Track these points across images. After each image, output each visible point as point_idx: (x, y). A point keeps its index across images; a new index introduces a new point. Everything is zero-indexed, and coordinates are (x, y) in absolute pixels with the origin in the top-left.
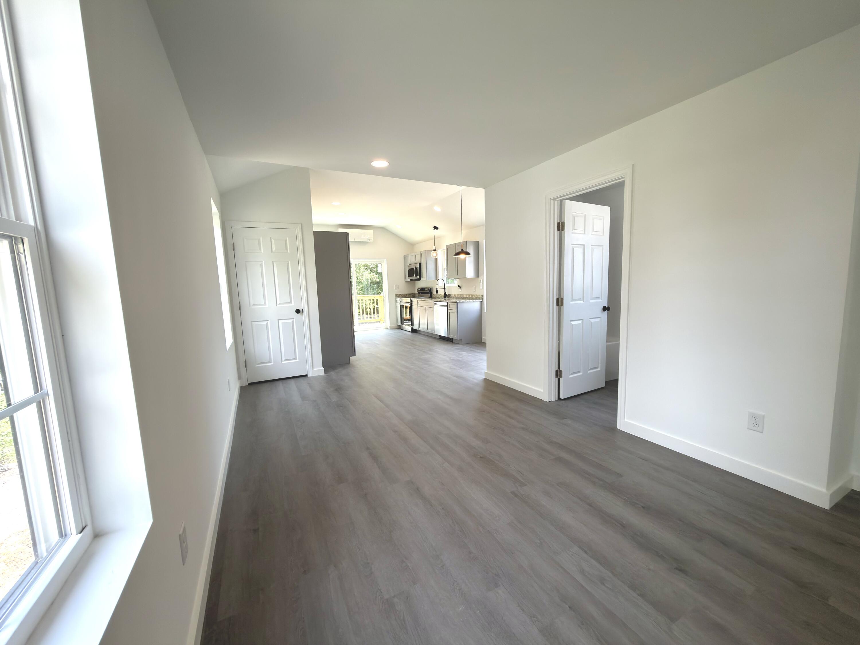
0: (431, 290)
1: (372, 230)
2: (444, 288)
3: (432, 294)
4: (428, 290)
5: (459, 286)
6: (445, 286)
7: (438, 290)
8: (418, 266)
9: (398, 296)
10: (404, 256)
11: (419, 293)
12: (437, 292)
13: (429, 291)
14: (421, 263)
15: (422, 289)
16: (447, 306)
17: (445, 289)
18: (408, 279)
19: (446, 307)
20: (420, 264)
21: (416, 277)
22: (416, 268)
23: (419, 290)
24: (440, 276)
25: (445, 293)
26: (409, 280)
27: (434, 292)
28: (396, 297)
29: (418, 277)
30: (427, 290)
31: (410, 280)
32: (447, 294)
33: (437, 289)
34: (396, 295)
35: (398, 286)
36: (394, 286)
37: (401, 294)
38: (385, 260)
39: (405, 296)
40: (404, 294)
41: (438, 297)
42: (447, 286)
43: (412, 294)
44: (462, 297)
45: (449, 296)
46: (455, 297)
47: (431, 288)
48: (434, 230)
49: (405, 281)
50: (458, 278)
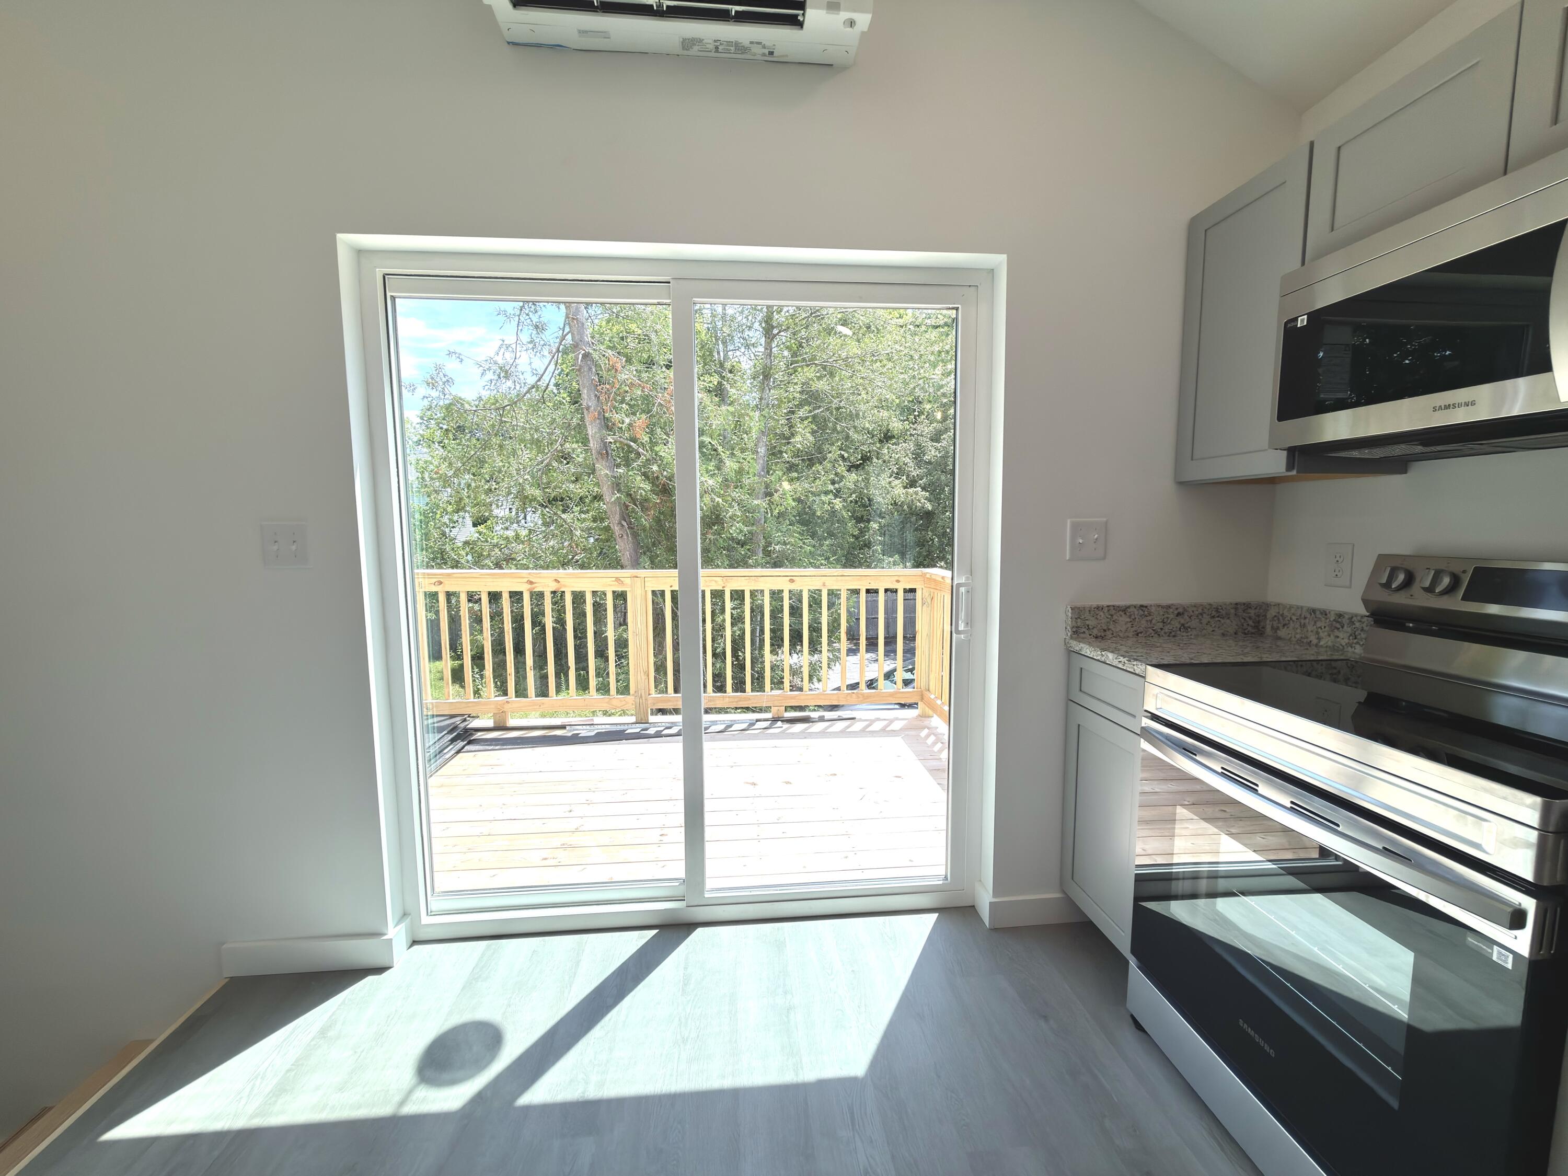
9: (1091, 624)
18: (1269, 445)
28: (1077, 632)
34: (1078, 613)
35: (1106, 523)
36: (1069, 521)
37: (1124, 610)
38: (991, 272)
39: (1166, 629)
40: (1161, 611)
43: (1241, 608)
49: (1183, 484)
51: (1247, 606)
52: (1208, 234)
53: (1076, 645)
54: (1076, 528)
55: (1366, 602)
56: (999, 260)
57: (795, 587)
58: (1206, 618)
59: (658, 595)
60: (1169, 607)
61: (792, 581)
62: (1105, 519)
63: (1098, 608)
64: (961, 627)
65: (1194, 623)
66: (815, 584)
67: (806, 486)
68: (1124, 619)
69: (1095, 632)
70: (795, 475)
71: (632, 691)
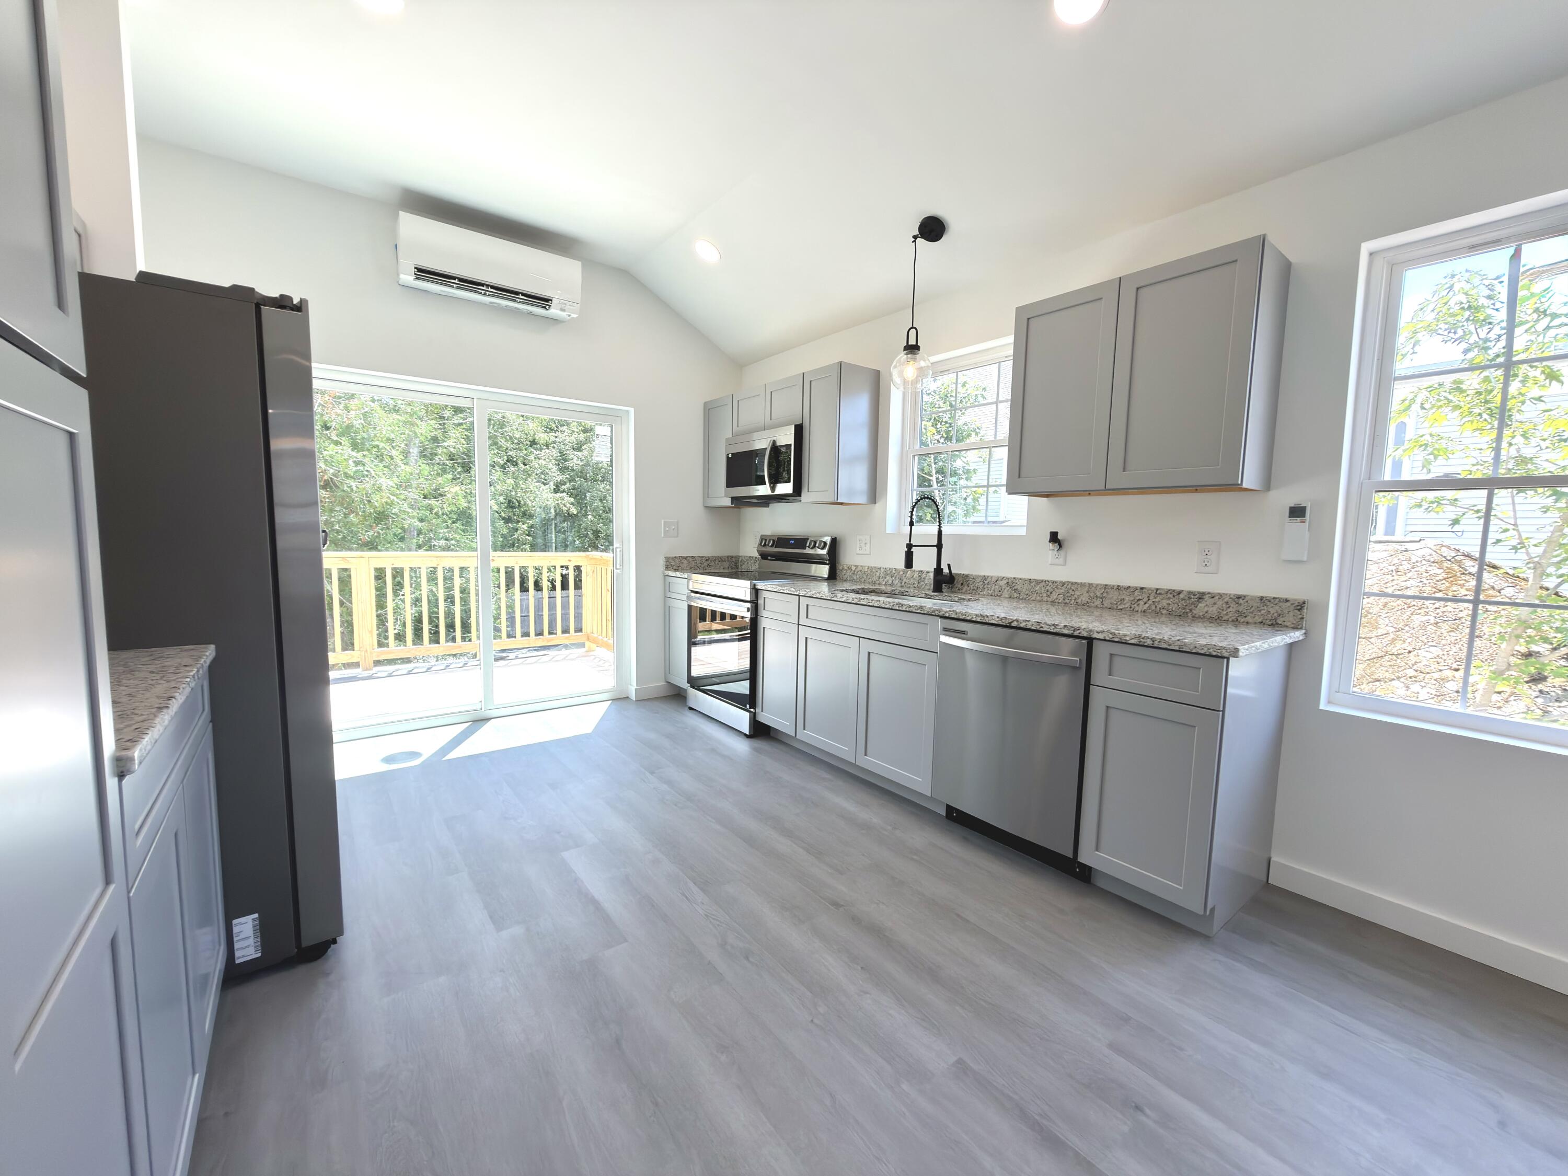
0: (834, 547)
2: (935, 543)
3: (839, 567)
4: (823, 548)
5: (1054, 537)
6: (940, 532)
7: (913, 549)
8: (787, 440)
9: (673, 564)
10: (706, 403)
11: (764, 556)
13: (821, 552)
14: (808, 423)
15: (783, 541)
17: (939, 546)
18: (726, 496)
20: (800, 430)
21: (773, 489)
22: (775, 448)
23: (763, 546)
24: (892, 486)
25: (938, 570)
26: (727, 502)
28: (667, 568)
29: (784, 488)
31: (734, 500)
32: (951, 570)
33: (910, 546)
34: (668, 559)
35: (678, 523)
36: (663, 522)
37: (686, 558)
38: (627, 412)
39: (702, 566)
40: (700, 559)
41: (878, 582)
42: (948, 535)
43: (730, 558)
44: (1085, 598)
45: (962, 584)
46: (1016, 595)
47: (836, 538)
48: (914, 241)
49: (706, 507)
50: (1047, 495)
51: (732, 557)
52: (710, 411)
53: (667, 572)
54: (665, 524)
55: (758, 550)
56: (630, 410)
58: (717, 562)
60: (702, 557)
62: (676, 520)
63: (675, 557)
64: (618, 567)
65: (713, 564)
68: (685, 562)
69: (675, 567)
71: (357, 648)
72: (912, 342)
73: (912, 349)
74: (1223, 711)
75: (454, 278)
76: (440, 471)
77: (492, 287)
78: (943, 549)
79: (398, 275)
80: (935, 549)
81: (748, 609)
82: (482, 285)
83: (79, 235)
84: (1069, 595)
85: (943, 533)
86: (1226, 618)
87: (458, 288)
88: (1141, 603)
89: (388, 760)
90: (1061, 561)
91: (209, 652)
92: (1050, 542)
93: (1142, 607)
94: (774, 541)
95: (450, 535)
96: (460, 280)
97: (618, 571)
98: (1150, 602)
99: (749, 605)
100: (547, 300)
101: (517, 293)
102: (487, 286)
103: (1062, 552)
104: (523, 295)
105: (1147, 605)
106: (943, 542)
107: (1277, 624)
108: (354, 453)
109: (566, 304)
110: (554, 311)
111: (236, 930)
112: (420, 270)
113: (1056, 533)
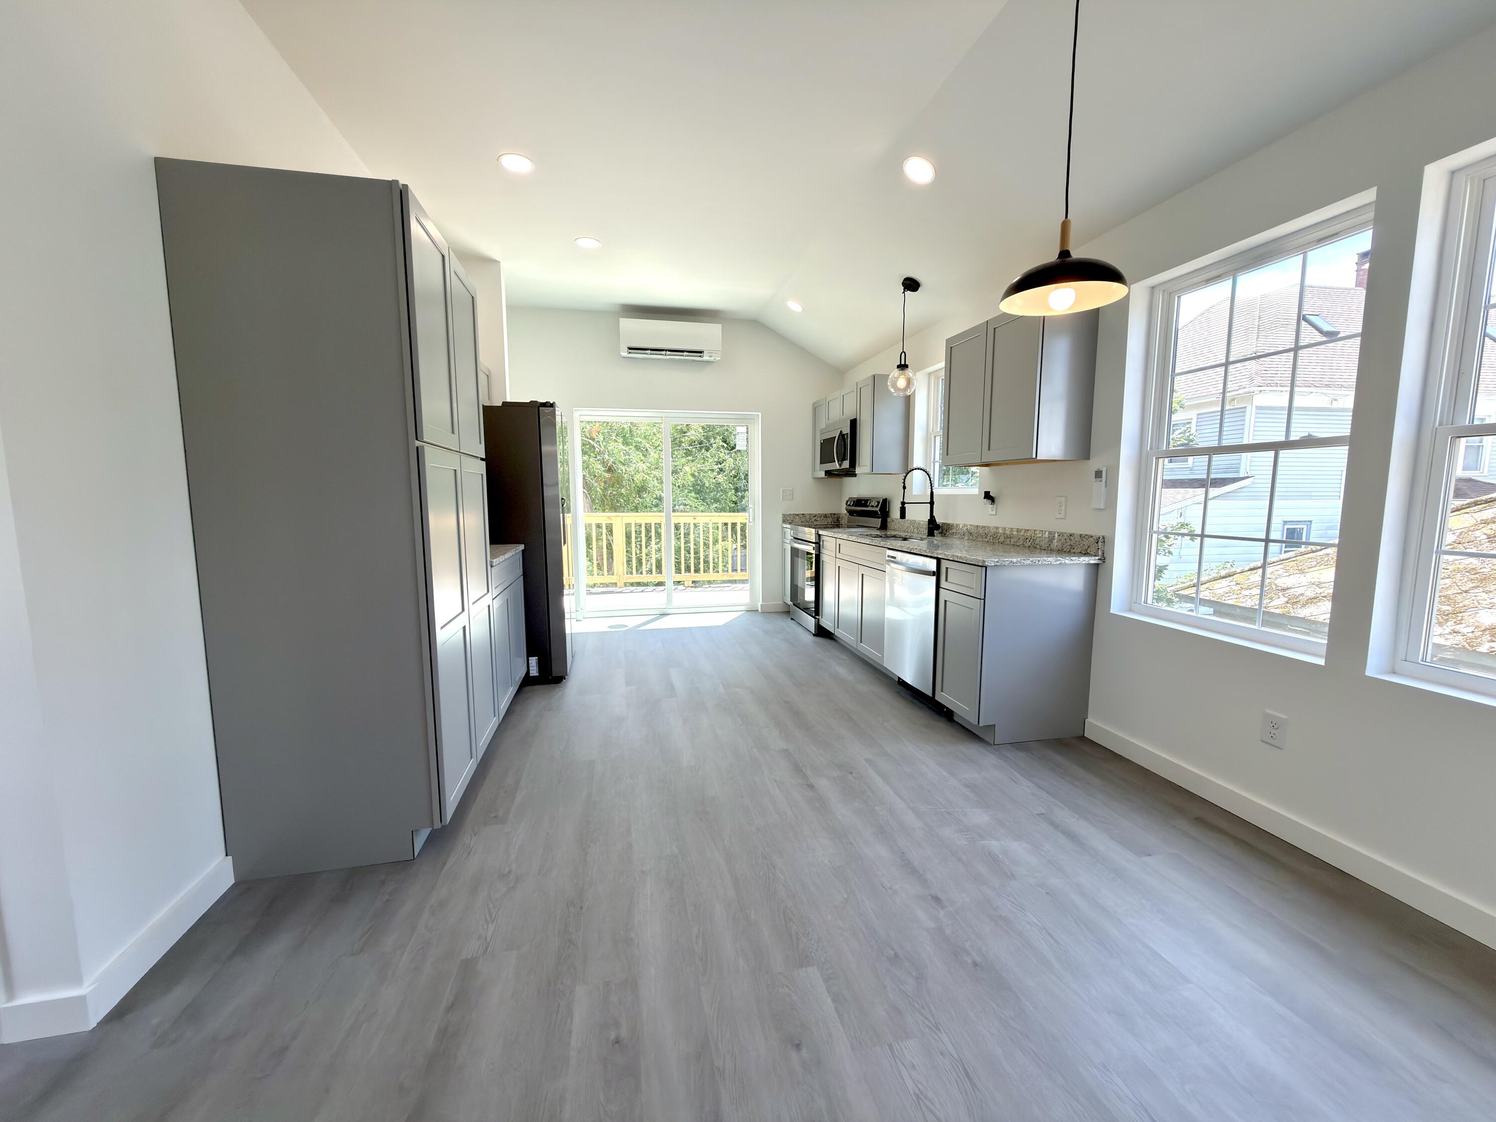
0: (885, 504)
1: (720, 325)
2: (929, 501)
3: (889, 520)
4: (877, 506)
5: (987, 496)
6: (932, 493)
7: (906, 505)
8: (847, 430)
9: (789, 519)
10: (814, 404)
11: (851, 513)
12: (903, 515)
13: (877, 509)
14: (858, 419)
15: (860, 502)
16: (937, 574)
17: (932, 503)
18: (821, 470)
19: (934, 578)
20: (854, 423)
21: (840, 465)
22: (842, 435)
23: (849, 505)
24: (918, 460)
25: (932, 520)
26: (822, 474)
27: (895, 513)
28: (784, 522)
29: (846, 464)
30: (872, 506)
31: (828, 473)
32: (939, 520)
33: (903, 503)
34: (784, 516)
35: (792, 490)
36: (781, 489)
37: (798, 515)
38: (758, 415)
39: (811, 521)
40: (809, 515)
41: (906, 531)
42: (939, 495)
43: (833, 515)
44: (1002, 539)
45: (946, 531)
46: (971, 538)
47: (886, 499)
48: (904, 292)
49: (814, 478)
50: (987, 465)
51: (835, 514)
52: (815, 408)
53: (785, 526)
54: (783, 491)
55: (846, 509)
56: (760, 414)
57: (695, 521)
58: (822, 518)
59: (628, 525)
60: (811, 514)
61: (695, 519)
62: (791, 488)
63: (790, 515)
64: (751, 521)
65: (819, 519)
66: (706, 520)
67: (699, 466)
68: (797, 518)
69: (789, 522)
70: (690, 458)
71: (615, 574)
72: (903, 363)
73: (903, 367)
74: (984, 600)
75: (648, 349)
76: (684, 455)
77: (669, 351)
78: (934, 505)
79: (620, 353)
80: (929, 505)
81: (814, 548)
82: (663, 350)
83: (488, 376)
84: (995, 536)
85: (934, 494)
86: (1065, 550)
87: (651, 354)
88: (1028, 541)
89: (610, 627)
90: (994, 513)
91: (522, 547)
92: (984, 498)
93: (1029, 544)
94: (854, 502)
95: (686, 502)
96: (652, 350)
97: (751, 524)
98: (1032, 540)
99: (814, 545)
100: (701, 352)
101: (683, 351)
102: (666, 350)
103: (995, 506)
104: (687, 352)
105: (1030, 542)
106: (934, 500)
107: (1088, 553)
108: (624, 448)
109: (712, 353)
110: (706, 358)
111: (530, 662)
112: (630, 349)
113: (989, 492)
